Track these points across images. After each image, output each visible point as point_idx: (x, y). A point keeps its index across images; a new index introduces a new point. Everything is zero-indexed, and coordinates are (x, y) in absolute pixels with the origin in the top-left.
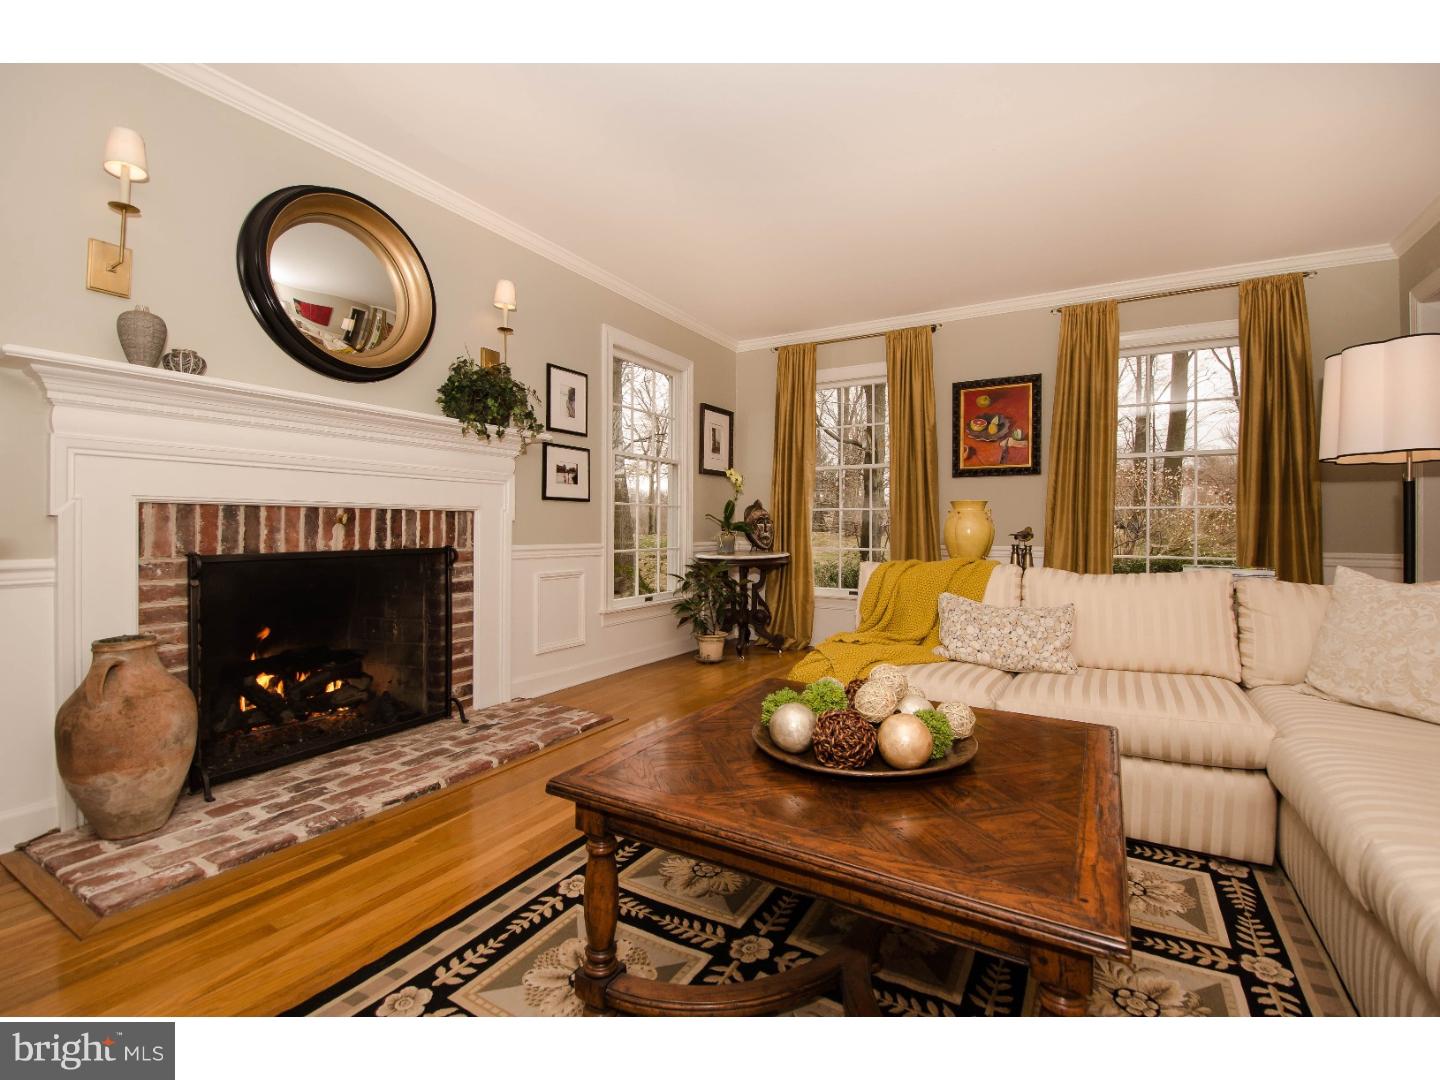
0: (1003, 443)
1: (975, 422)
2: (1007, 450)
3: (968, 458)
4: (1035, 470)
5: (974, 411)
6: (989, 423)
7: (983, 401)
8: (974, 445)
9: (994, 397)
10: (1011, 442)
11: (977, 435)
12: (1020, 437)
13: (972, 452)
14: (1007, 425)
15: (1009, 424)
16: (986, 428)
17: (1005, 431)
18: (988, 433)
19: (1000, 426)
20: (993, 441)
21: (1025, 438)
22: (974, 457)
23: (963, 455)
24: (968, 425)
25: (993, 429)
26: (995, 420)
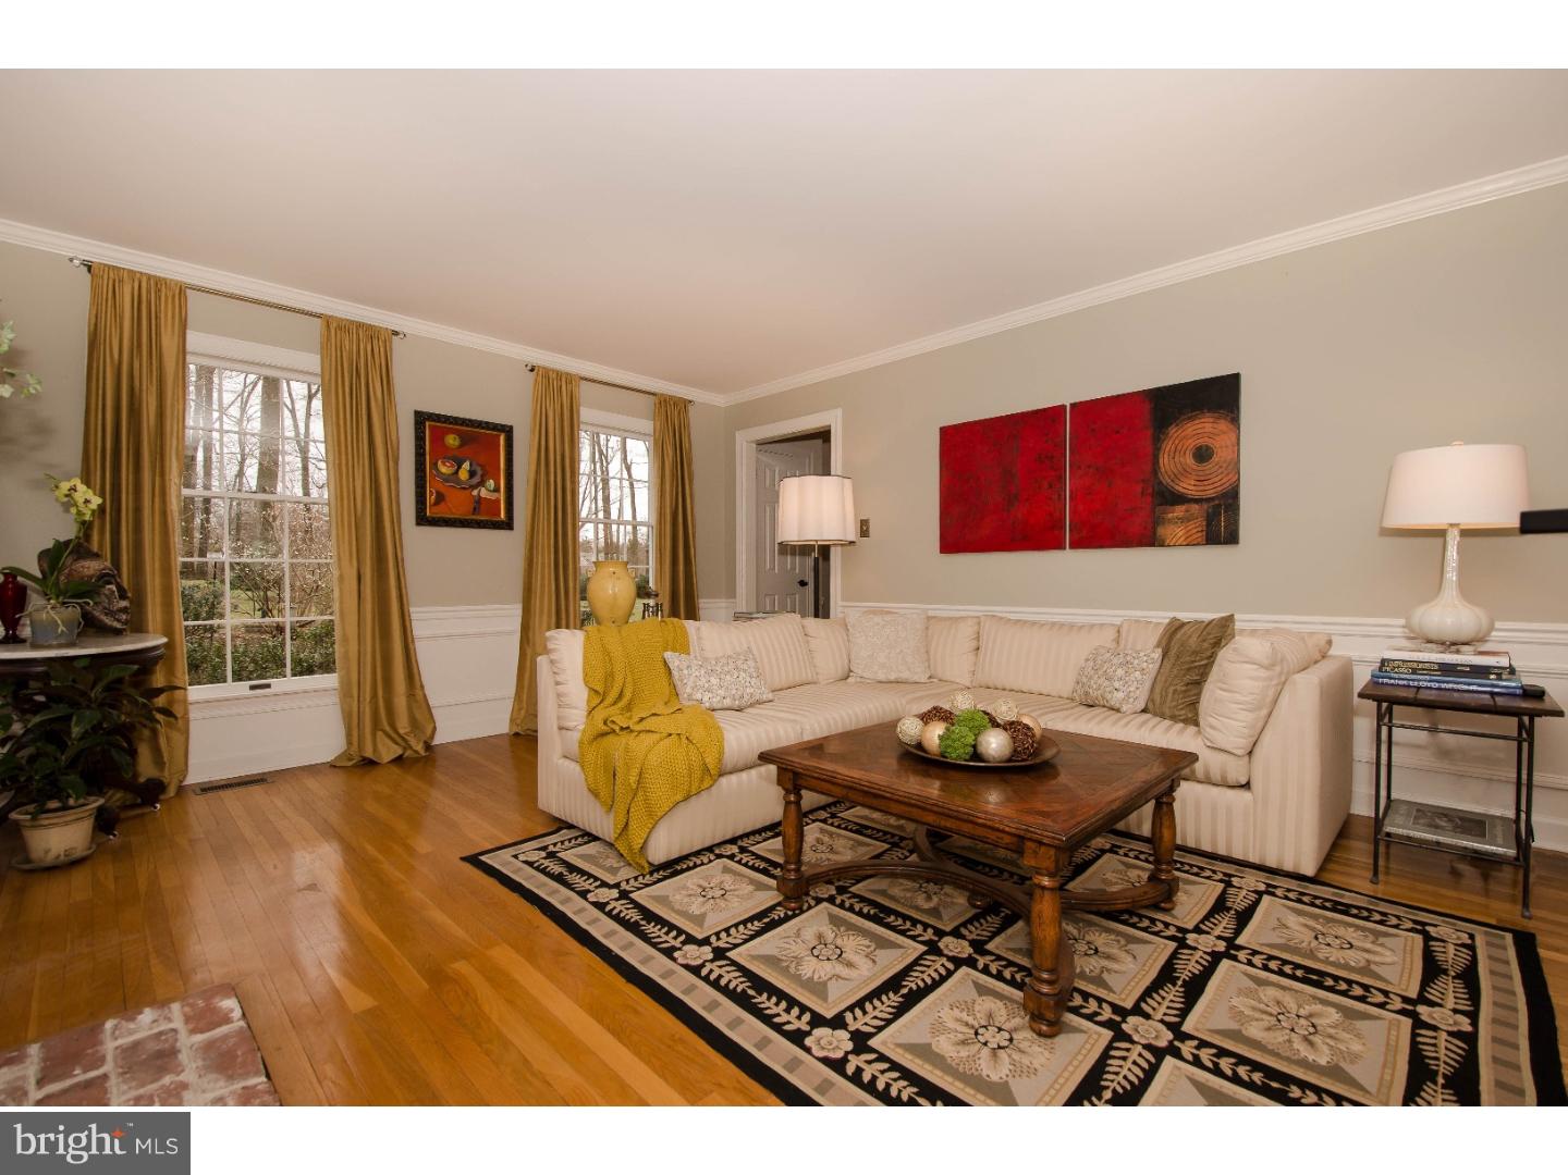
0: (475, 493)
1: (444, 464)
2: (479, 500)
3: (437, 503)
4: (508, 525)
5: (441, 451)
6: (459, 467)
7: (452, 440)
8: (442, 490)
9: (465, 440)
10: (484, 493)
11: (446, 479)
12: (492, 487)
13: (440, 498)
14: (479, 472)
15: (482, 474)
16: (457, 472)
17: (476, 480)
18: (459, 479)
19: (472, 474)
20: (464, 488)
21: (497, 490)
22: (443, 504)
23: (430, 499)
24: (434, 466)
25: (463, 475)
26: (466, 466)
